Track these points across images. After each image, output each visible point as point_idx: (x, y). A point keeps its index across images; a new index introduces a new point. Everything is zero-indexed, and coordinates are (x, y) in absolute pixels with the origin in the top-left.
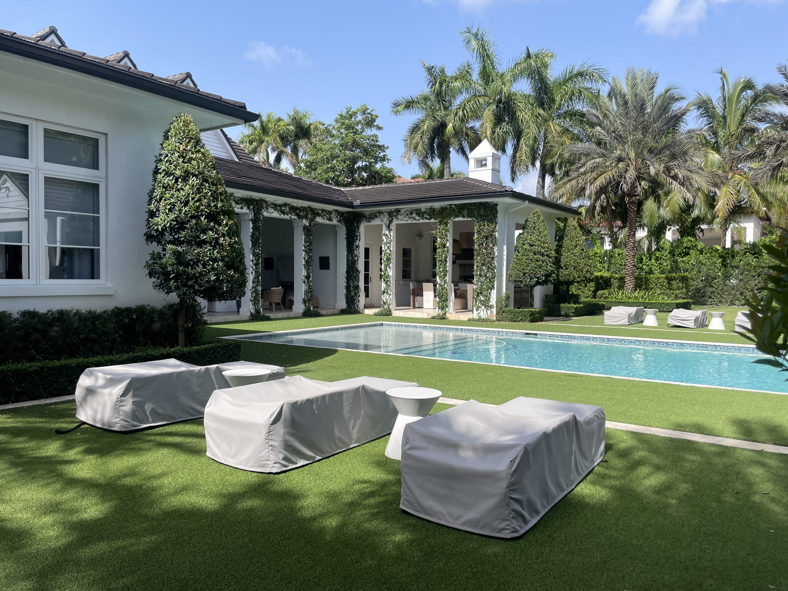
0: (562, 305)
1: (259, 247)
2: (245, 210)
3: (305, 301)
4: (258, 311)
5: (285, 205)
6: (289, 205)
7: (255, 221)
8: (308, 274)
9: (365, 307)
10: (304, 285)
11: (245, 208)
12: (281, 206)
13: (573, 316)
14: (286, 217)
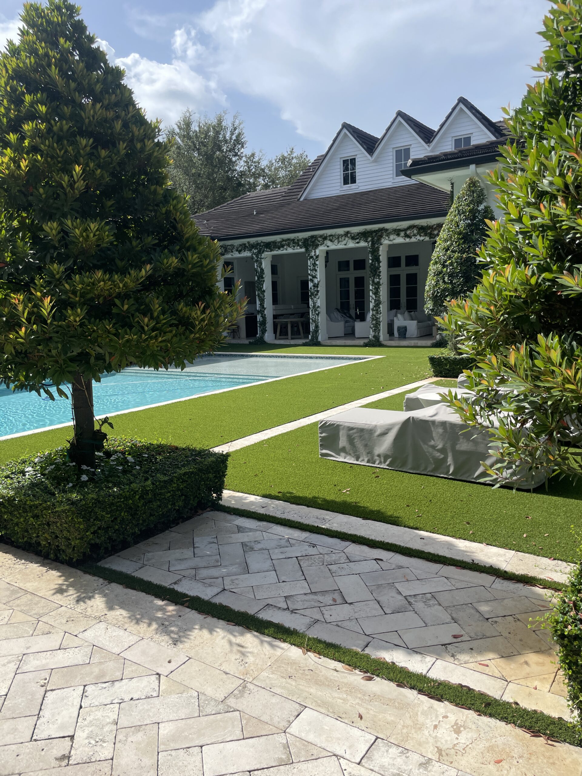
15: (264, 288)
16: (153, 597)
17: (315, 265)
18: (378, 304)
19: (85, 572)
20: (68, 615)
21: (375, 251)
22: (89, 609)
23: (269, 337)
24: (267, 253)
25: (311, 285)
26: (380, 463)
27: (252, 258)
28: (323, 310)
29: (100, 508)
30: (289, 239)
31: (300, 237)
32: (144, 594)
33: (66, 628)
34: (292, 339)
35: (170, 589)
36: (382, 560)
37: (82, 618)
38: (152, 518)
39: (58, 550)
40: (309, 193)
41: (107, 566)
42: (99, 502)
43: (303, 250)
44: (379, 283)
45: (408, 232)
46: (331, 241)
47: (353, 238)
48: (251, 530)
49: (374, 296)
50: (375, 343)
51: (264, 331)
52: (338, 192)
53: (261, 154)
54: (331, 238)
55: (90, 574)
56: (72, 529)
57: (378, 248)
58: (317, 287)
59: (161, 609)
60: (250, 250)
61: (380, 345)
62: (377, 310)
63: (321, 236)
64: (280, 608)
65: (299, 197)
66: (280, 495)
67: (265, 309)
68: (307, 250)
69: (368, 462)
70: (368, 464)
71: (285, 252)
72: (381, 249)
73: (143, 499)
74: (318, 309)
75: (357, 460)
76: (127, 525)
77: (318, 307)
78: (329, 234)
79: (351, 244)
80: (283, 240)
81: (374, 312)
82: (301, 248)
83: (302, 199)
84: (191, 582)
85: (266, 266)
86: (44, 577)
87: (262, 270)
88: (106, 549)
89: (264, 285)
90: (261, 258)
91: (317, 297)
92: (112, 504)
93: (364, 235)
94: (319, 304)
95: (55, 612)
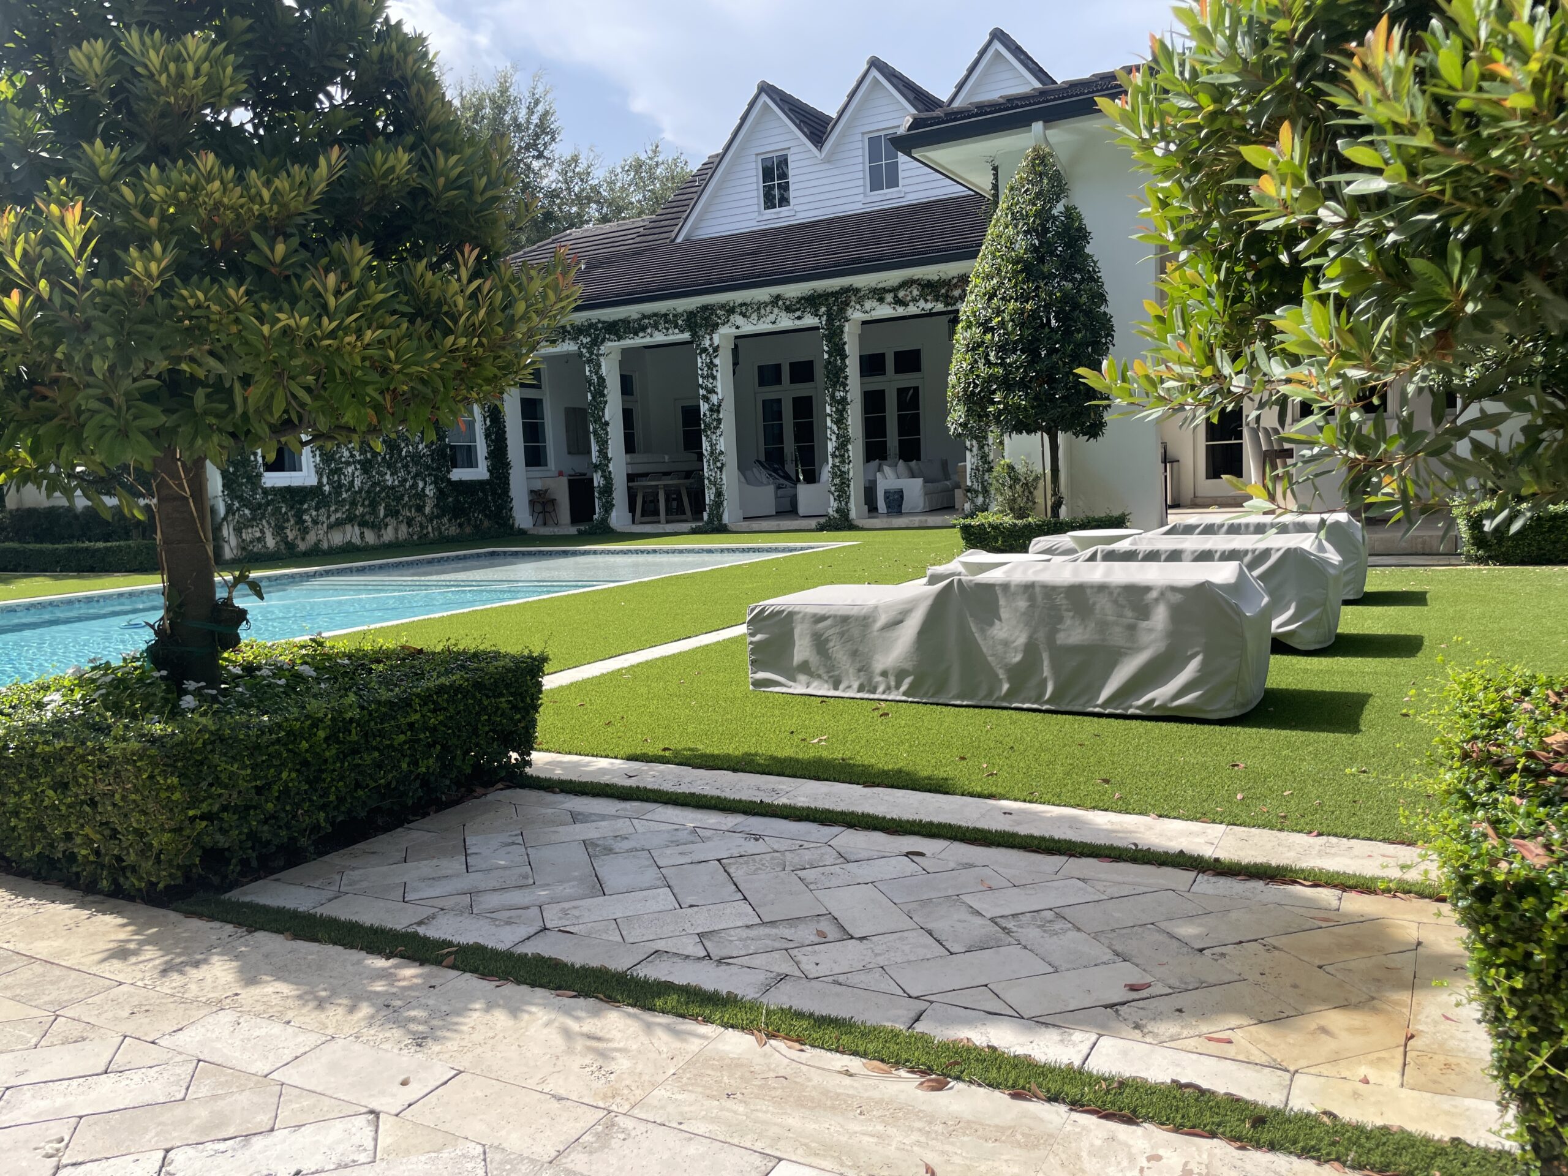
15: (607, 418)
16: (363, 954)
17: (711, 365)
18: (843, 443)
19: (189, 914)
20: (135, 1001)
21: (834, 336)
22: (193, 987)
23: (619, 518)
24: (610, 344)
25: (704, 407)
26: (888, 689)
27: (581, 355)
28: (731, 459)
29: (225, 755)
30: (655, 315)
31: (680, 310)
32: (340, 948)
33: (128, 1028)
34: (667, 522)
35: (407, 934)
36: (921, 854)
37: (172, 1006)
38: (360, 793)
39: (119, 867)
40: (694, 228)
41: (247, 899)
42: (222, 740)
43: (686, 336)
44: (844, 399)
45: (901, 294)
46: (744, 315)
47: (788, 309)
48: (603, 817)
49: (835, 428)
50: (841, 523)
51: (608, 507)
52: (754, 223)
53: (592, 155)
54: (745, 310)
55: (200, 916)
56: (151, 806)
57: (841, 329)
58: (718, 412)
59: (383, 975)
60: (575, 339)
61: (851, 527)
62: (843, 456)
63: (722, 307)
64: (687, 957)
65: (673, 235)
66: (667, 753)
67: (609, 460)
68: (694, 335)
69: (861, 689)
70: (859, 695)
71: (648, 341)
72: (846, 329)
73: (338, 742)
74: (722, 457)
75: (836, 688)
76: (298, 806)
77: (721, 453)
78: (740, 301)
79: (786, 322)
80: (644, 317)
81: (837, 460)
82: (682, 332)
83: (679, 240)
84: (460, 919)
85: (610, 370)
86: (80, 930)
87: (601, 379)
88: (245, 863)
89: (607, 411)
90: (598, 355)
91: (718, 432)
92: (257, 747)
93: (812, 302)
94: (721, 446)
95: (101, 996)
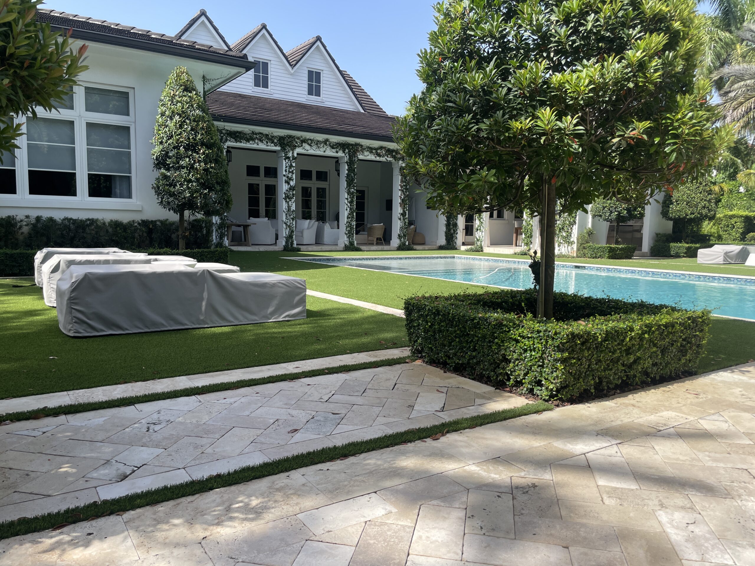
0: (672, 244)
1: (354, 186)
2: (340, 154)
3: (400, 237)
4: (351, 243)
5: (381, 148)
6: (385, 148)
7: (350, 163)
8: (404, 211)
9: (464, 244)
10: (399, 221)
11: (341, 152)
12: (376, 149)
13: (684, 257)
14: (383, 159)
